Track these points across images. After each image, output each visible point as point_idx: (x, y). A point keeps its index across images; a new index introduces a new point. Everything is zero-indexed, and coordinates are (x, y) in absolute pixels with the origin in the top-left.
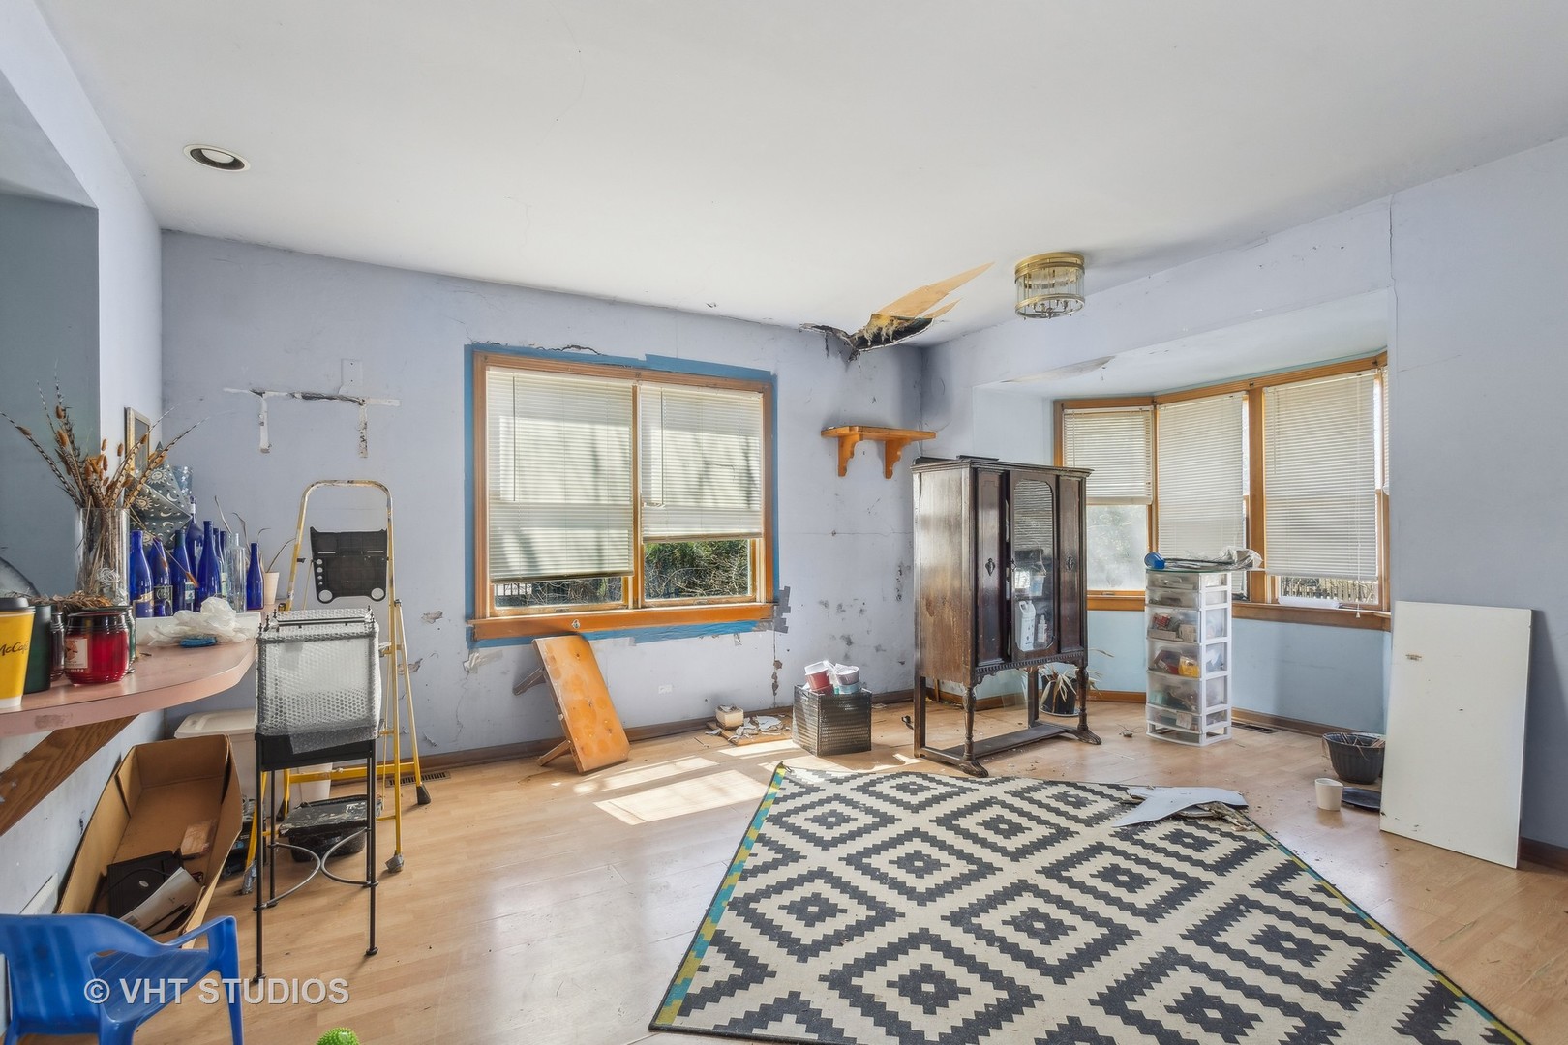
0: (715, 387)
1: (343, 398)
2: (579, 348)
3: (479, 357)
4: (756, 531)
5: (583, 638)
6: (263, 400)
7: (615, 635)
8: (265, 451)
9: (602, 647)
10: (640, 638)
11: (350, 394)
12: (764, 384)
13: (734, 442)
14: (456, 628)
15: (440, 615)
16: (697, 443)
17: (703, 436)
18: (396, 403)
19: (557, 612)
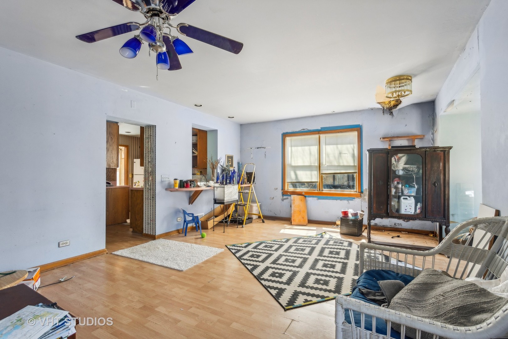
0: (341, 132)
1: (262, 148)
2: (304, 129)
3: (285, 135)
4: (355, 171)
5: (305, 197)
6: (252, 149)
7: (313, 197)
8: (252, 158)
9: (310, 200)
10: (319, 199)
11: (263, 147)
12: (358, 129)
13: (350, 147)
14: (280, 192)
15: (277, 189)
16: (337, 148)
17: (339, 146)
18: (270, 147)
19: (301, 190)
